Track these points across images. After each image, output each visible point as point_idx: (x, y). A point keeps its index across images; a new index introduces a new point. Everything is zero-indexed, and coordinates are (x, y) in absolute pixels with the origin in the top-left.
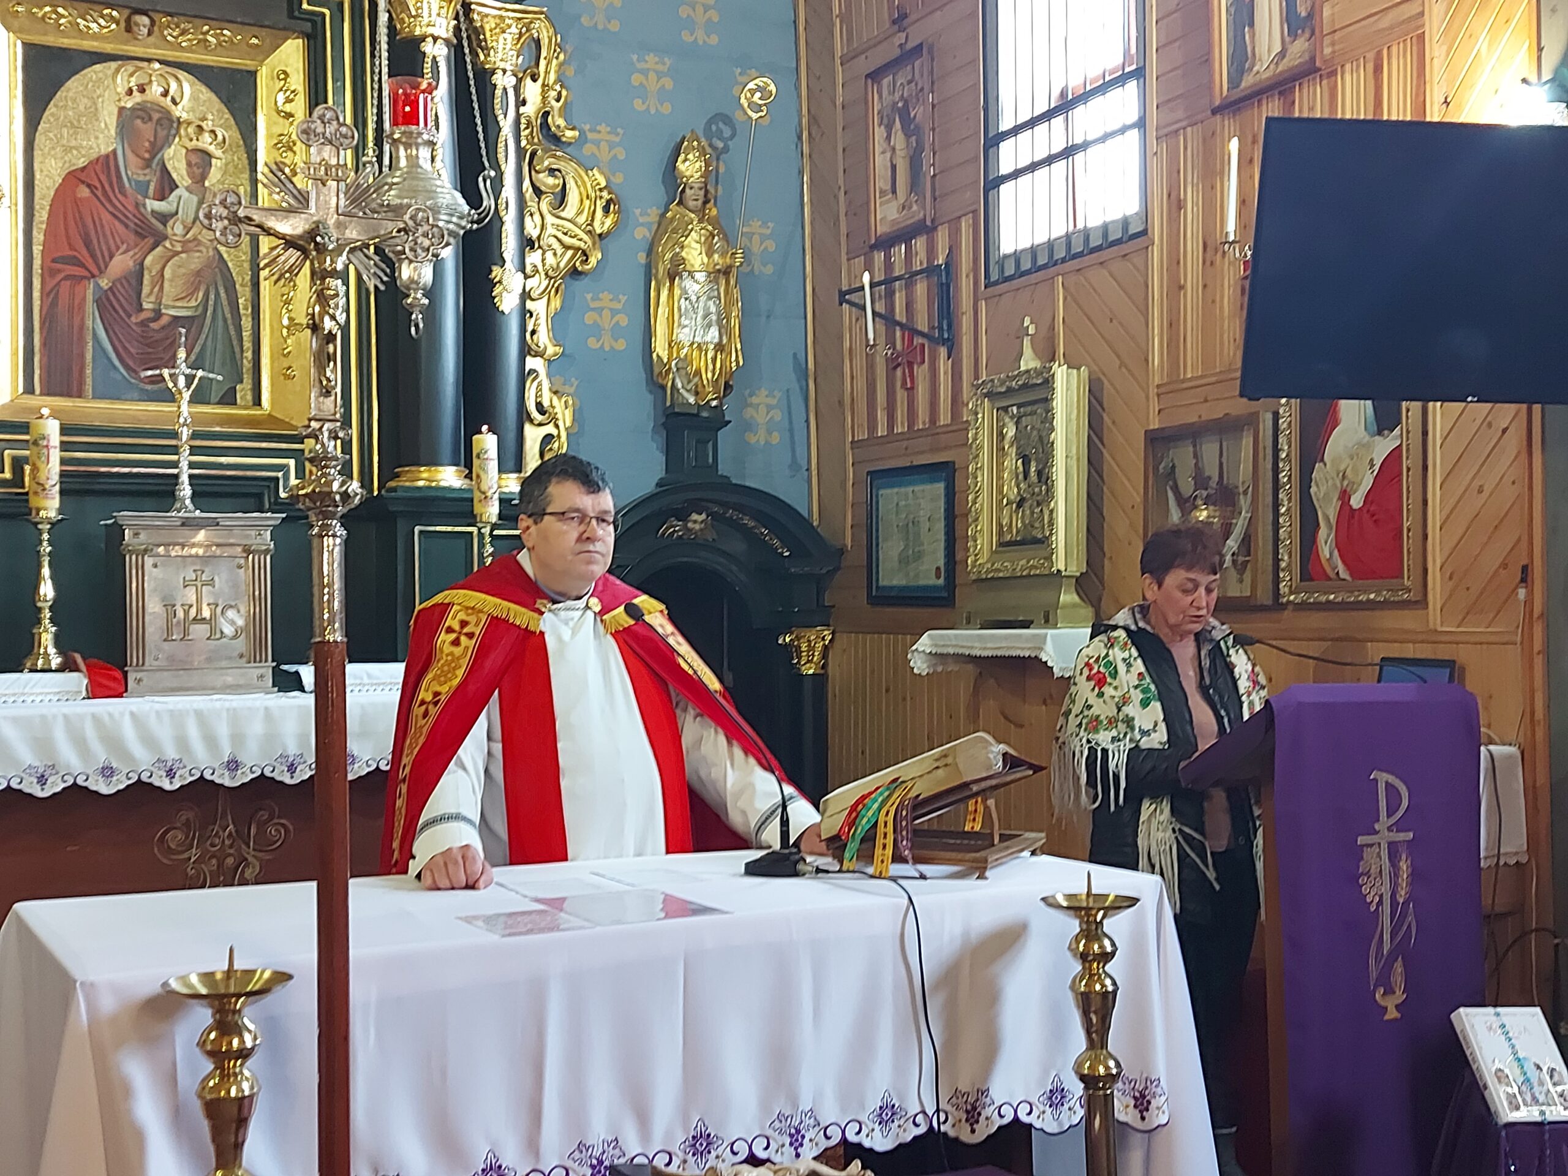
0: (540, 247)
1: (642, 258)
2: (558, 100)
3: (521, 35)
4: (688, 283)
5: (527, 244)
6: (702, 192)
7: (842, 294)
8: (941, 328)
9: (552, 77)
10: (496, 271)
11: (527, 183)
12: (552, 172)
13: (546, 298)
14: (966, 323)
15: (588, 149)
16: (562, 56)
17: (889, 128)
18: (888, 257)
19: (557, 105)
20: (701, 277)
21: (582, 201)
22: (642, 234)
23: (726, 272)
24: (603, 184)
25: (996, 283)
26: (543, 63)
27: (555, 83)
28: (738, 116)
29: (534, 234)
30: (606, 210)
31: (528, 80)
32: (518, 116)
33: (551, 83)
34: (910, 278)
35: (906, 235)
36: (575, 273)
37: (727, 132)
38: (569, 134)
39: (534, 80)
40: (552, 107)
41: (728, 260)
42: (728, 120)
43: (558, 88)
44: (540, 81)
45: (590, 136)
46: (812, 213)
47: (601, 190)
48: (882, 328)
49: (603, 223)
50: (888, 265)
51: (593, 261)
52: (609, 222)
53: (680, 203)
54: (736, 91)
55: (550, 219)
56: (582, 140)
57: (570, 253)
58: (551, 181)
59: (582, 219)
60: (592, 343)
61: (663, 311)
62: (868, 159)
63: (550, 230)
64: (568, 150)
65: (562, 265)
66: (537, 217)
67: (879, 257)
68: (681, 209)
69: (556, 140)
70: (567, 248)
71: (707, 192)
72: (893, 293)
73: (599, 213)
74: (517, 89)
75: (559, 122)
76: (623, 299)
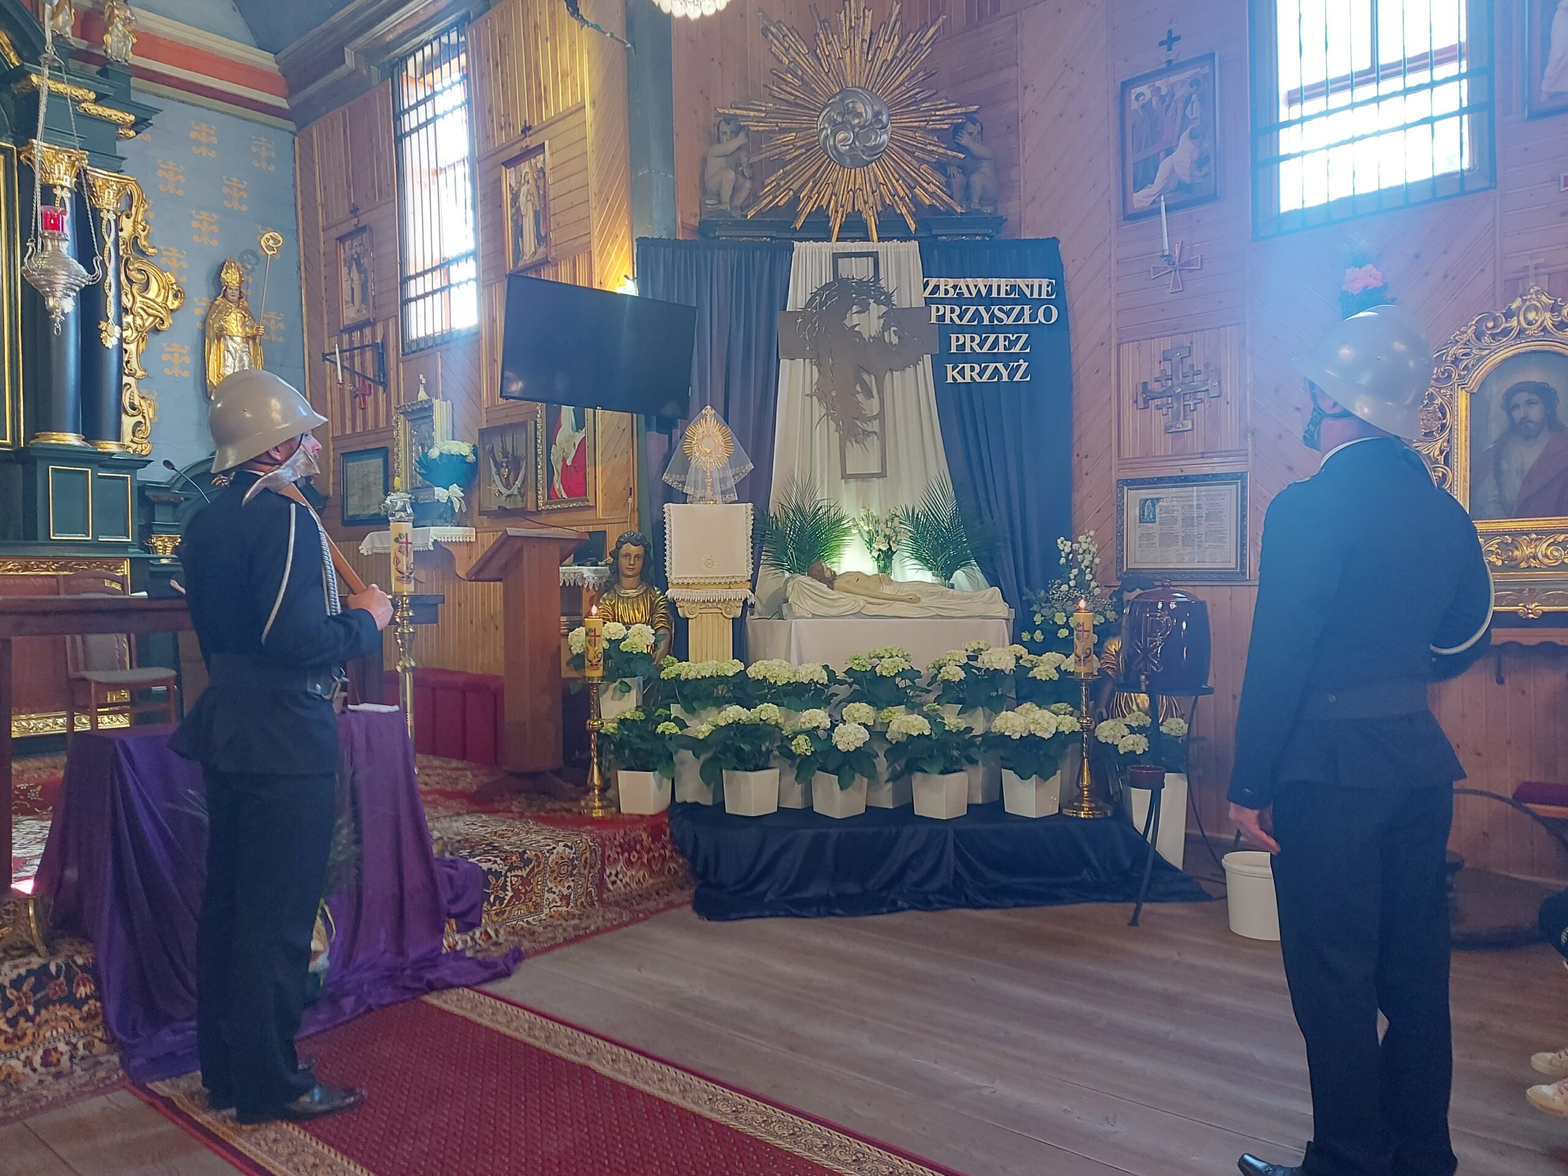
0: (132, 313)
2: (144, 231)
3: (119, 191)
4: (230, 343)
5: (122, 310)
6: (238, 292)
7: (324, 355)
8: (379, 377)
9: (140, 218)
10: (103, 325)
11: (123, 277)
12: (140, 271)
13: (136, 343)
14: (392, 374)
15: (163, 261)
16: (146, 206)
17: (350, 268)
18: (351, 338)
19: (143, 234)
20: (238, 339)
21: (159, 290)
22: (199, 312)
23: (254, 338)
24: (173, 281)
25: (408, 354)
26: (134, 209)
27: (142, 221)
28: (261, 252)
29: (128, 305)
30: (176, 296)
31: (124, 217)
32: (117, 237)
33: (139, 220)
34: (362, 348)
35: (360, 326)
36: (156, 330)
37: (254, 260)
38: (151, 250)
39: (128, 217)
40: (140, 234)
41: (255, 332)
42: (254, 254)
43: (143, 223)
44: (132, 219)
45: (164, 253)
46: (308, 311)
47: (172, 285)
48: (347, 375)
49: (173, 304)
50: (351, 342)
51: (166, 324)
52: (176, 304)
53: (224, 296)
54: (258, 238)
55: (139, 298)
56: (159, 254)
57: (151, 319)
58: (139, 276)
59: (160, 300)
60: (167, 372)
61: (212, 357)
62: (338, 285)
63: (138, 304)
64: (151, 259)
65: (147, 324)
66: (130, 296)
67: (346, 337)
68: (224, 300)
69: (143, 253)
70: (149, 315)
71: (240, 292)
72: (354, 356)
73: (171, 298)
74: (117, 221)
75: (144, 243)
76: (188, 348)
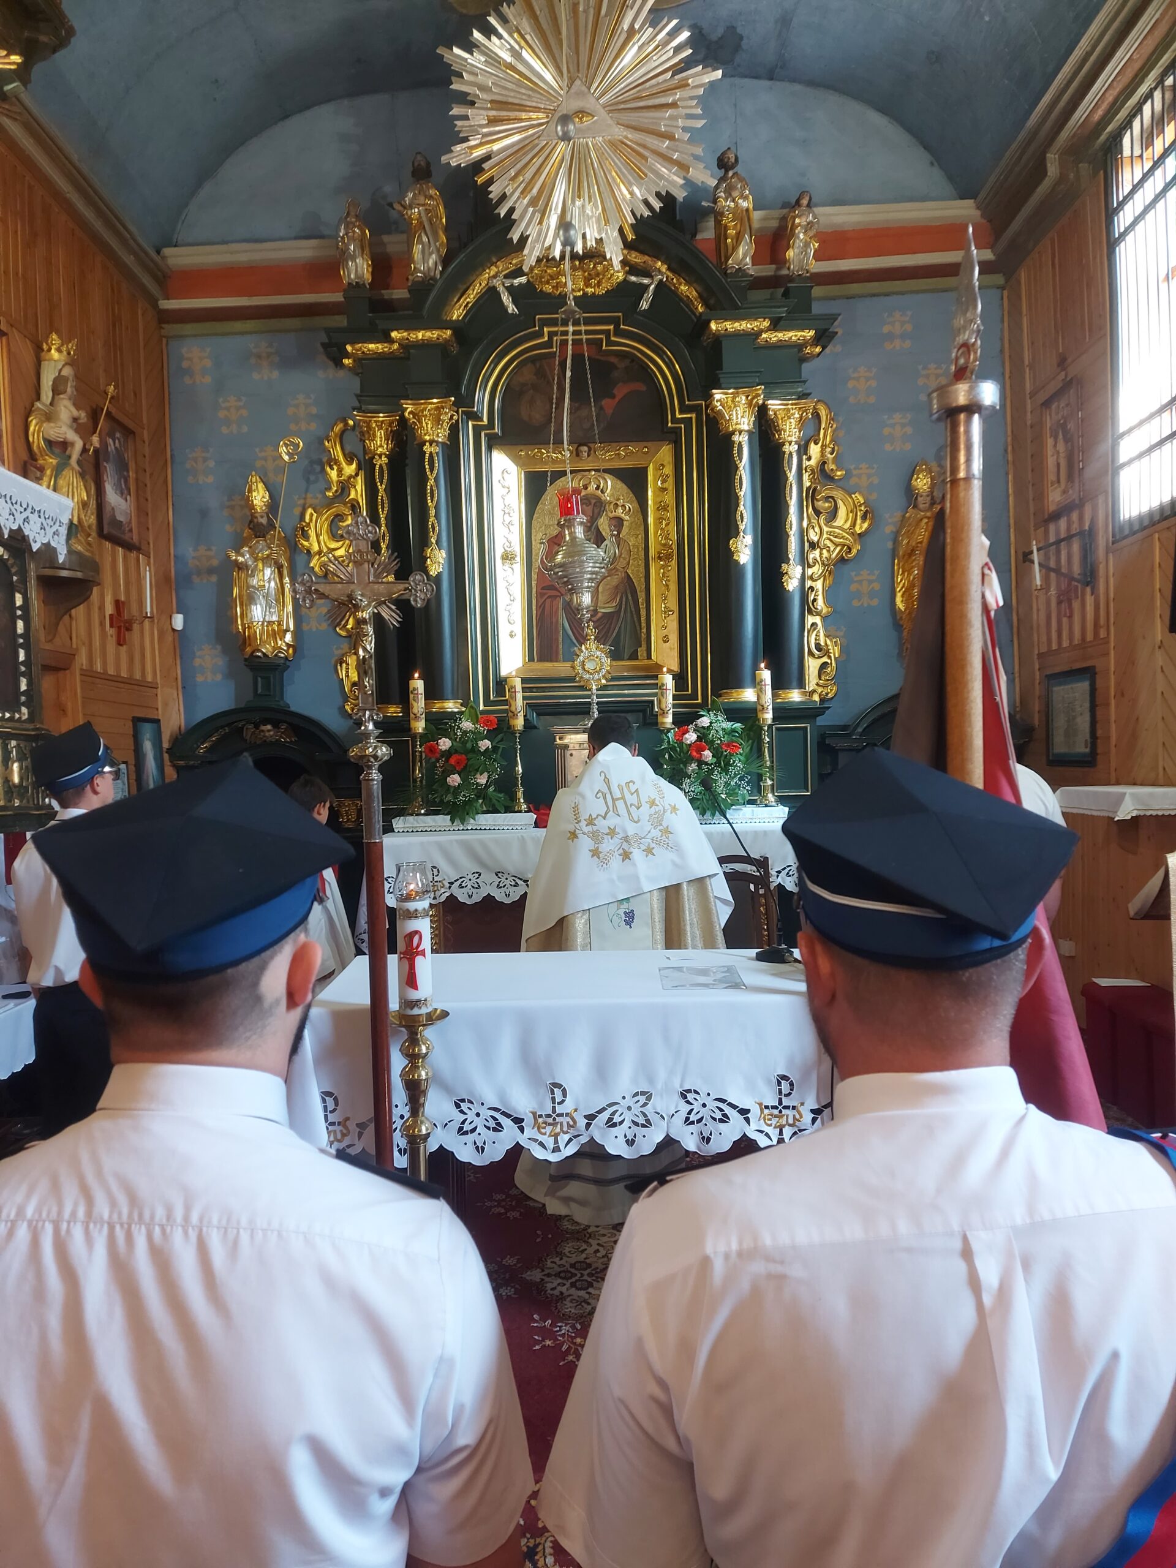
0: (819, 547)
1: (890, 545)
2: (832, 454)
3: (803, 416)
5: (807, 547)
6: (929, 499)
9: (829, 440)
10: (784, 566)
11: (810, 508)
12: (827, 499)
13: (822, 579)
15: (853, 481)
16: (835, 426)
17: (1056, 439)
19: (832, 457)
21: (847, 515)
22: (889, 529)
24: (862, 502)
26: (822, 432)
27: (831, 442)
29: (815, 539)
30: (864, 518)
31: (812, 445)
32: (799, 469)
33: (827, 443)
36: (842, 560)
38: (839, 473)
39: (816, 443)
40: (828, 459)
43: (833, 445)
44: (821, 443)
45: (855, 472)
47: (860, 506)
49: (861, 527)
51: (854, 551)
52: (866, 525)
53: (915, 506)
55: (825, 529)
56: (848, 475)
57: (838, 549)
58: (827, 504)
59: (847, 526)
60: (855, 603)
61: (901, 579)
63: (825, 536)
64: (841, 484)
65: (833, 557)
66: (817, 529)
68: (915, 511)
69: (831, 478)
70: (836, 545)
71: (933, 497)
73: (859, 521)
74: (799, 451)
75: (833, 467)
76: (877, 573)
